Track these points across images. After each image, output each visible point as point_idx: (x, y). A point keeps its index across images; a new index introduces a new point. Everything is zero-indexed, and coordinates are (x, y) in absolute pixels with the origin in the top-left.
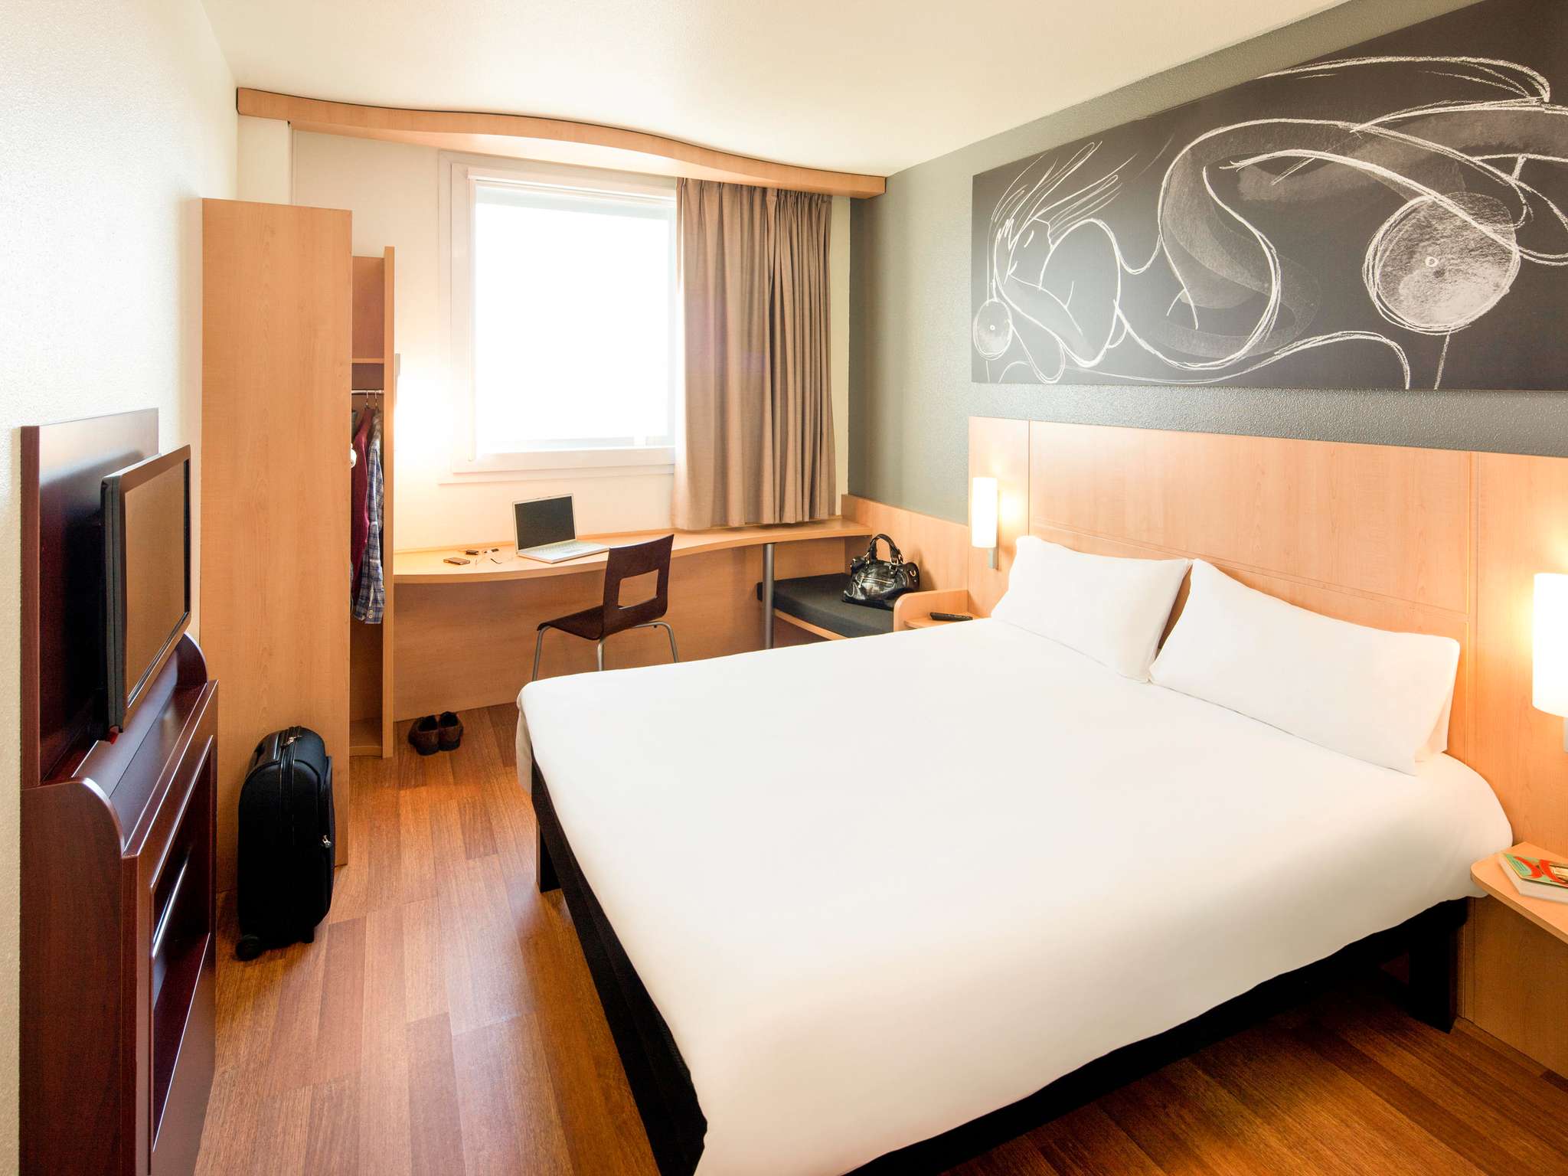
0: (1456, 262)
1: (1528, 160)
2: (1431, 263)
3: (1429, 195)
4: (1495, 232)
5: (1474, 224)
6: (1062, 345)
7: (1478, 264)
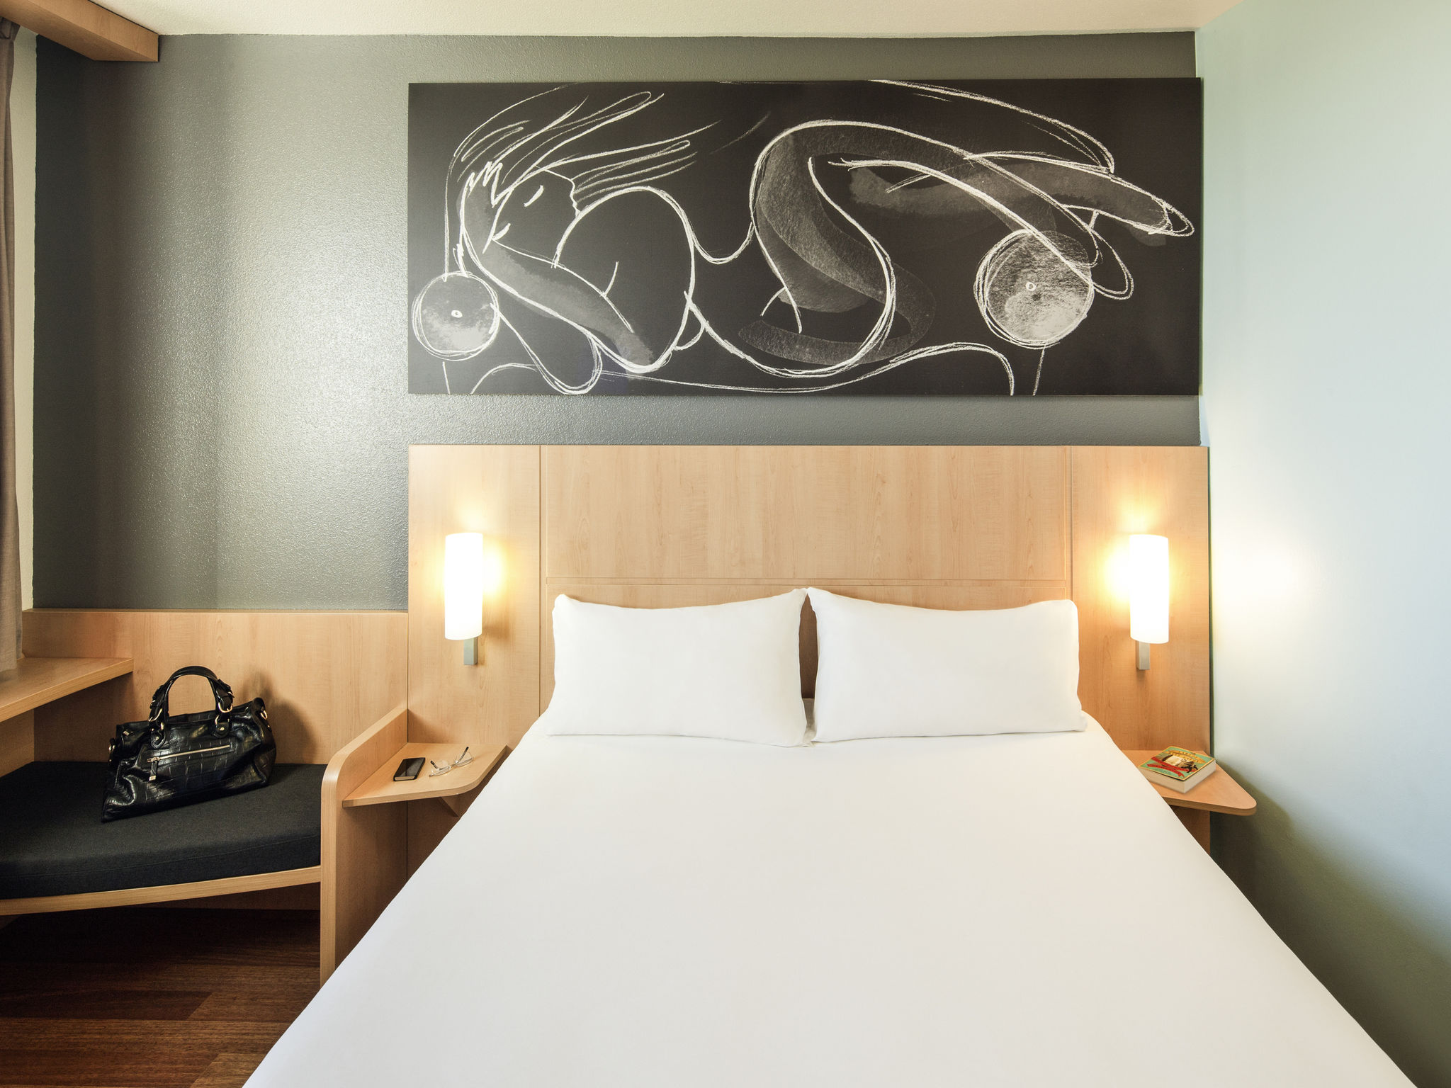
0: (1048, 288)
1: (1100, 215)
2: (1030, 287)
3: (1029, 230)
4: (1077, 268)
5: (1062, 259)
6: (597, 344)
7: (1065, 293)
